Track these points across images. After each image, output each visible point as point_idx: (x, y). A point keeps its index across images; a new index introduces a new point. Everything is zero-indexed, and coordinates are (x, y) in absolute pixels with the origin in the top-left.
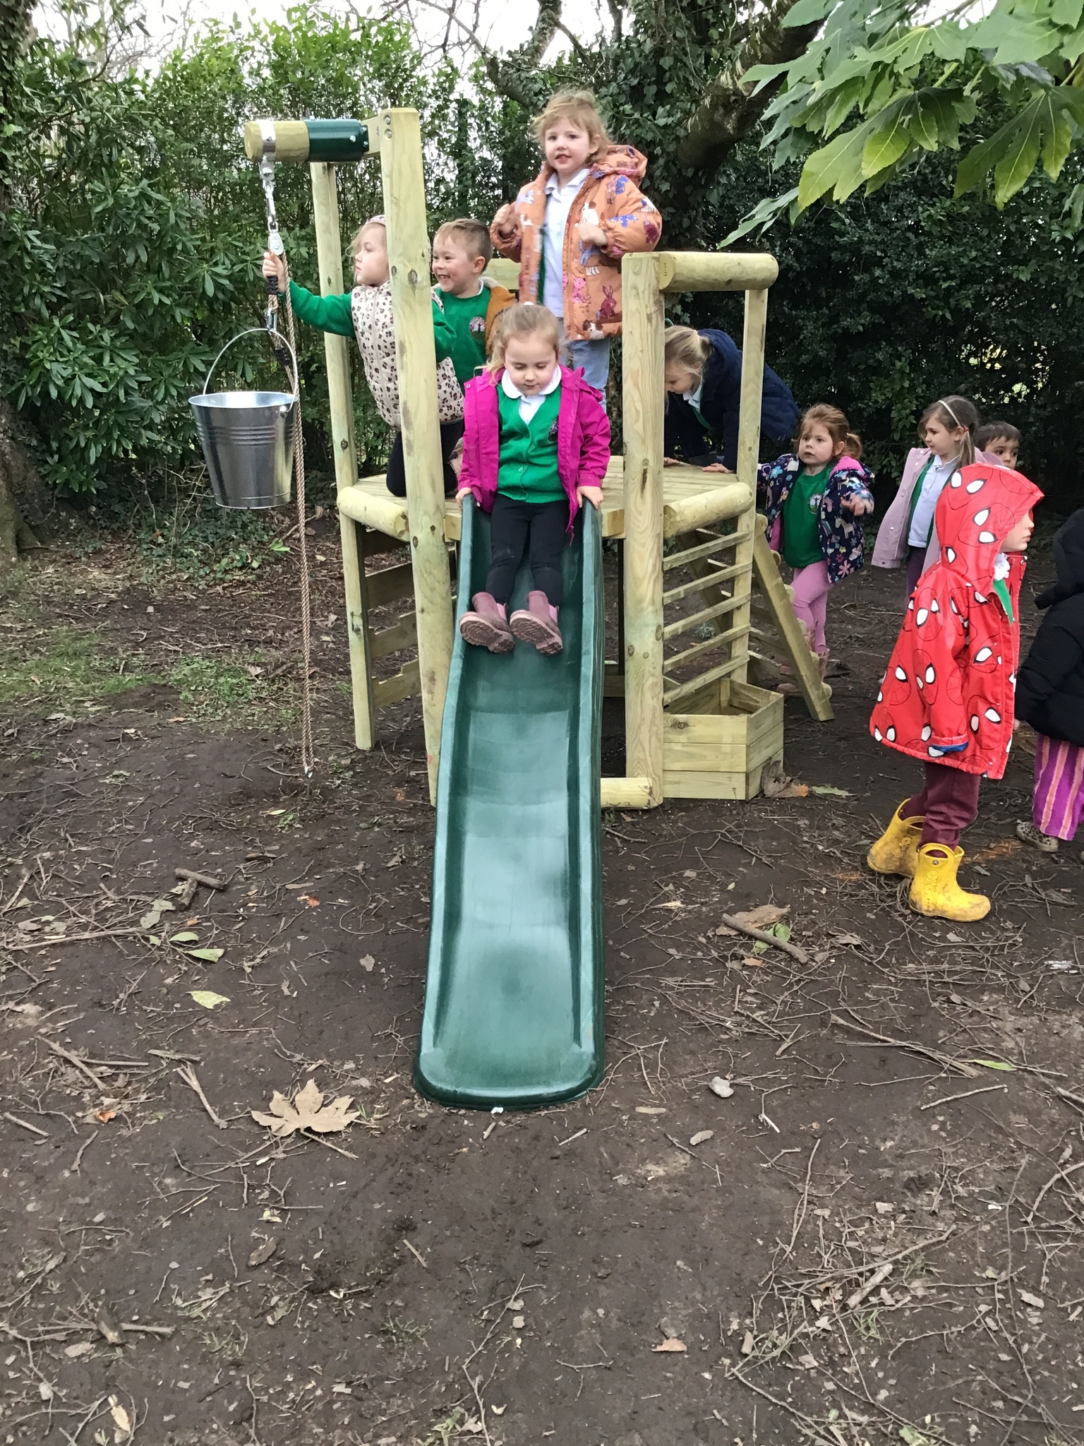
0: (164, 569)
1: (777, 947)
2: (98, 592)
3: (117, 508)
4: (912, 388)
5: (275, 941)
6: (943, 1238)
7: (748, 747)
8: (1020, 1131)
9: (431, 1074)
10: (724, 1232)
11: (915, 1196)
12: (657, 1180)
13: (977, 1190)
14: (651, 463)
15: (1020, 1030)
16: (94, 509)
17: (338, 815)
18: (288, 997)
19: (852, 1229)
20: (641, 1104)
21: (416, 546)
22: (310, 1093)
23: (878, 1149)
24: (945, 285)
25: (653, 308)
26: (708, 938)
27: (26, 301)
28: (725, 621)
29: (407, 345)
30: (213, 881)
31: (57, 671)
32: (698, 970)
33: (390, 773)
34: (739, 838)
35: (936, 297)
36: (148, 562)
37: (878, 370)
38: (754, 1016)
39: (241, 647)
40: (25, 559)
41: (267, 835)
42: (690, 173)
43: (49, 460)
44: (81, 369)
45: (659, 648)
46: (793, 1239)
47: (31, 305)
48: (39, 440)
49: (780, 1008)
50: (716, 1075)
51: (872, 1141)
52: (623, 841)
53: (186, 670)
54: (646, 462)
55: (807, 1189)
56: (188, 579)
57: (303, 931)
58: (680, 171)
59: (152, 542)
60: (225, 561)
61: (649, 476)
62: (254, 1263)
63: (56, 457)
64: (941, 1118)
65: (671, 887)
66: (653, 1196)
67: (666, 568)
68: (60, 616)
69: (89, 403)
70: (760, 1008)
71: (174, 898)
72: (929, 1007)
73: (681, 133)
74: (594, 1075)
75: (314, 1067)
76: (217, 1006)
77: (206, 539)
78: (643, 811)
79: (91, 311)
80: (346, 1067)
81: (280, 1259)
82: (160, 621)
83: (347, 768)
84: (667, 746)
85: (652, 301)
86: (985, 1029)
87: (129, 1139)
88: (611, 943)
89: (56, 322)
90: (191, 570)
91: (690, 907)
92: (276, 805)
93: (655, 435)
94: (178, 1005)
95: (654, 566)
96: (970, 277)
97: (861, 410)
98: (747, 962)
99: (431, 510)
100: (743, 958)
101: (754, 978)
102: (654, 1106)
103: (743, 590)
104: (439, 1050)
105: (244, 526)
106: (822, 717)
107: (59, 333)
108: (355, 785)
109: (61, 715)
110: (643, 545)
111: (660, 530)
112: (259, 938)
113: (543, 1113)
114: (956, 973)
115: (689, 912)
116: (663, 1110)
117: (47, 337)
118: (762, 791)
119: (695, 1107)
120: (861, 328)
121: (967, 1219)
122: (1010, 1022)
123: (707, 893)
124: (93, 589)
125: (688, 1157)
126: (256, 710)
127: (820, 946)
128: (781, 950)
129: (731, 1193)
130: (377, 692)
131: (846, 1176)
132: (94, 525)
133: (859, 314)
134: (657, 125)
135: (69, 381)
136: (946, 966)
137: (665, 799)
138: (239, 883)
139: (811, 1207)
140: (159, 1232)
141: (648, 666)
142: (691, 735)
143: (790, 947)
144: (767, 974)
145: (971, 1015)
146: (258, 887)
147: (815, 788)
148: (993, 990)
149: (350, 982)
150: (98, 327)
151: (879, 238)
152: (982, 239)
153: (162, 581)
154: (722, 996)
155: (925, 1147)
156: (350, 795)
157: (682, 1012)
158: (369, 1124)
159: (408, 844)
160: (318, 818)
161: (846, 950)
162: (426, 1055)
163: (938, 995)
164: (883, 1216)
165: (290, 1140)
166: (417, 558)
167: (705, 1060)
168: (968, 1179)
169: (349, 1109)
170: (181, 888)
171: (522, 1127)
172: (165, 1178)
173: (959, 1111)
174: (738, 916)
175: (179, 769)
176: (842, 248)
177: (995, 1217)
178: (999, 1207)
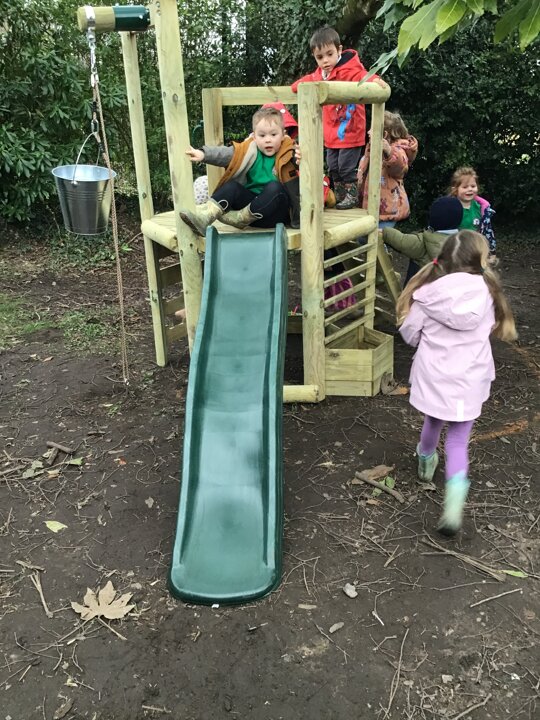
0: (63, 261)
1: (387, 493)
2: (26, 274)
3: (40, 227)
4: (468, 157)
5: (97, 489)
6: (484, 703)
7: (373, 367)
8: (531, 623)
9: (177, 581)
10: (348, 699)
11: (466, 670)
12: (309, 658)
13: (504, 665)
14: (316, 206)
15: (529, 549)
16: (28, 228)
17: (143, 406)
18: (100, 526)
19: (427, 696)
20: (302, 603)
21: (182, 255)
22: (108, 590)
23: (444, 635)
24: (486, 101)
25: (317, 115)
26: (347, 486)
28: (361, 294)
29: (173, 139)
30: (67, 449)
32: (339, 508)
33: (175, 380)
34: (366, 422)
35: (482, 107)
36: (55, 258)
37: (449, 147)
38: (372, 539)
39: (101, 305)
41: (102, 419)
43: (3, 202)
44: (21, 155)
45: (322, 312)
46: (390, 705)
49: (387, 533)
50: (347, 582)
51: (440, 630)
52: (302, 422)
53: (69, 319)
54: (313, 206)
55: (399, 665)
56: (76, 266)
57: (115, 482)
59: (58, 246)
60: (96, 256)
61: (315, 214)
62: (56, 718)
63: (6, 200)
64: (482, 614)
65: (327, 452)
66: (305, 672)
67: (325, 267)
68: (5, 288)
70: (376, 533)
71: (44, 460)
72: (476, 533)
73: (340, 16)
74: (274, 583)
75: (110, 574)
76: (60, 531)
77: (87, 244)
79: (25, 121)
80: (129, 574)
81: (73, 714)
82: (58, 291)
83: (151, 378)
84: (328, 367)
85: (315, 110)
86: (509, 548)
88: (290, 489)
89: (4, 128)
90: (78, 261)
91: (337, 466)
92: (109, 401)
93: (318, 190)
94: (37, 530)
95: (318, 266)
96: (499, 96)
97: (440, 170)
98: (369, 501)
99: (190, 234)
100: (367, 499)
101: (373, 513)
102: (309, 604)
103: (371, 276)
104: (183, 566)
105: (108, 236)
107: (6, 134)
108: (154, 388)
110: (312, 254)
111: (322, 245)
112: (89, 485)
113: (242, 608)
114: (491, 508)
115: (337, 469)
116: (315, 607)
118: (381, 391)
119: (334, 604)
120: (440, 124)
121: (498, 688)
122: (524, 543)
123: (347, 458)
124: (24, 272)
125: (328, 642)
126: (105, 342)
127: (412, 491)
128: (389, 494)
129: (353, 669)
130: (168, 334)
131: (424, 655)
132: (27, 238)
133: (439, 116)
134: (326, 12)
135: (15, 163)
136: (485, 504)
137: (327, 396)
139: (402, 679)
140: (3, 692)
141: (316, 323)
142: (341, 360)
143: (394, 493)
144: (380, 510)
145: (500, 539)
146: (93, 452)
148: (513, 520)
149: (139, 516)
150: (27, 129)
151: (450, 74)
152: (506, 73)
153: (62, 268)
154: (353, 525)
155: (472, 634)
156: (151, 394)
157: (330, 537)
158: (138, 615)
159: (180, 425)
160: (131, 409)
161: (427, 494)
162: (175, 570)
163: (481, 524)
164: (446, 685)
165: (90, 626)
166: (182, 262)
167: (342, 570)
168: (499, 657)
169: (129, 603)
170: (49, 454)
171: (229, 618)
172: (11, 654)
173: (493, 608)
174: (364, 472)
175: (58, 379)
176: (430, 80)
177: (516, 686)
178: (518, 678)
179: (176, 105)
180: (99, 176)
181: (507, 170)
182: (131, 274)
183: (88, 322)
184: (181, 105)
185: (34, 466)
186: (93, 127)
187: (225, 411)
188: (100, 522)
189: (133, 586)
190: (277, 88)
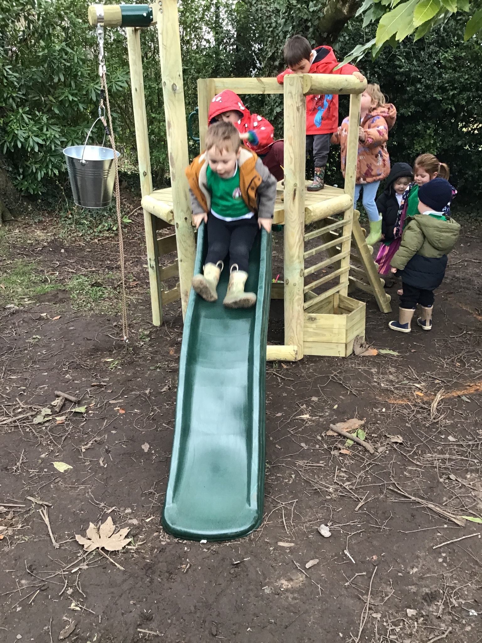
0: (72, 230)
1: (358, 444)
2: (38, 242)
3: (50, 200)
4: (435, 143)
5: (99, 434)
6: (444, 636)
7: (347, 330)
9: (169, 519)
10: (321, 627)
11: (429, 605)
12: (287, 590)
13: (463, 602)
14: (298, 185)
16: (40, 201)
17: (141, 362)
18: (102, 467)
19: (393, 627)
20: (281, 541)
21: (177, 228)
22: (108, 525)
23: (409, 573)
24: (451, 93)
25: (300, 104)
26: (322, 437)
27: (5, 100)
28: (338, 265)
29: (171, 123)
30: (73, 399)
31: (14, 282)
32: (316, 456)
33: (169, 339)
34: (340, 379)
35: (448, 99)
36: (63, 228)
37: (417, 134)
38: (344, 485)
39: (104, 271)
40: (6, 226)
41: (104, 372)
42: (325, 35)
43: (18, 178)
44: (32, 133)
45: (302, 280)
46: (359, 635)
47: (8, 103)
48: (13, 168)
49: (358, 480)
50: (321, 523)
51: (406, 568)
52: (282, 379)
53: (75, 282)
54: (295, 185)
55: (368, 599)
56: (82, 236)
57: (115, 428)
58: (320, 35)
59: (66, 217)
60: (100, 227)
61: (297, 192)
62: (62, 637)
63: (21, 176)
64: (444, 555)
65: (305, 406)
66: (284, 603)
67: (306, 240)
68: (19, 254)
69: (36, 149)
70: (348, 480)
71: (52, 407)
72: (438, 480)
73: (321, 15)
74: (256, 522)
75: (110, 511)
76: (65, 471)
77: (92, 216)
78: (293, 362)
79: (37, 105)
80: (127, 511)
81: (76, 635)
82: (66, 257)
83: (148, 336)
84: (306, 329)
85: (299, 100)
86: (468, 497)
87: (7, 553)
88: (271, 439)
89: (20, 111)
90: (84, 231)
91: (314, 418)
92: (110, 356)
93: (301, 171)
94: (46, 470)
95: (299, 239)
96: (464, 88)
97: (409, 154)
98: (342, 451)
99: (185, 209)
100: (340, 449)
101: (346, 462)
102: (288, 542)
103: (346, 250)
104: (175, 505)
105: (110, 209)
106: (386, 311)
107: (22, 116)
108: (150, 346)
109: (12, 305)
110: (294, 228)
111: (303, 220)
112: (92, 431)
113: (228, 544)
114: (452, 460)
115: (313, 421)
116: (292, 544)
117: (16, 118)
118: (354, 352)
119: (310, 543)
120: (410, 114)
121: (458, 622)
122: (481, 492)
123: (323, 411)
124: (36, 240)
125: (304, 576)
126: (107, 304)
127: (381, 443)
128: (360, 445)
129: (327, 602)
130: (163, 297)
131: (391, 591)
132: (39, 210)
133: (409, 107)
134: (309, 12)
135: (26, 139)
137: (305, 356)
138: (86, 399)
139: (371, 612)
140: (14, 613)
141: (296, 290)
142: (317, 324)
143: (365, 444)
144: (352, 459)
145: (460, 488)
146: (96, 402)
147: (381, 350)
148: (472, 471)
149: (136, 459)
150: (41, 113)
151: (419, 69)
152: (471, 69)
153: (69, 237)
154: (328, 472)
155: (434, 572)
156: (147, 351)
157: (306, 482)
158: (134, 548)
159: (173, 379)
160: (131, 363)
161: (395, 446)
162: (168, 508)
163: (443, 474)
164: (411, 618)
165: (92, 557)
166: (178, 234)
167: (317, 513)
168: (458, 595)
169: (127, 537)
170: (57, 402)
171: (216, 552)
172: (21, 579)
173: (454, 550)
174: (339, 425)
175: (65, 335)
176: (402, 74)
177: (474, 621)
178: (476, 614)
179: (175, 93)
180: (105, 156)
181: (470, 156)
182: (130, 243)
183: (93, 286)
184: (179, 93)
185: (43, 413)
186: (100, 113)
187: (215, 368)
188: (102, 464)
189: (130, 521)
190: (263, 79)
